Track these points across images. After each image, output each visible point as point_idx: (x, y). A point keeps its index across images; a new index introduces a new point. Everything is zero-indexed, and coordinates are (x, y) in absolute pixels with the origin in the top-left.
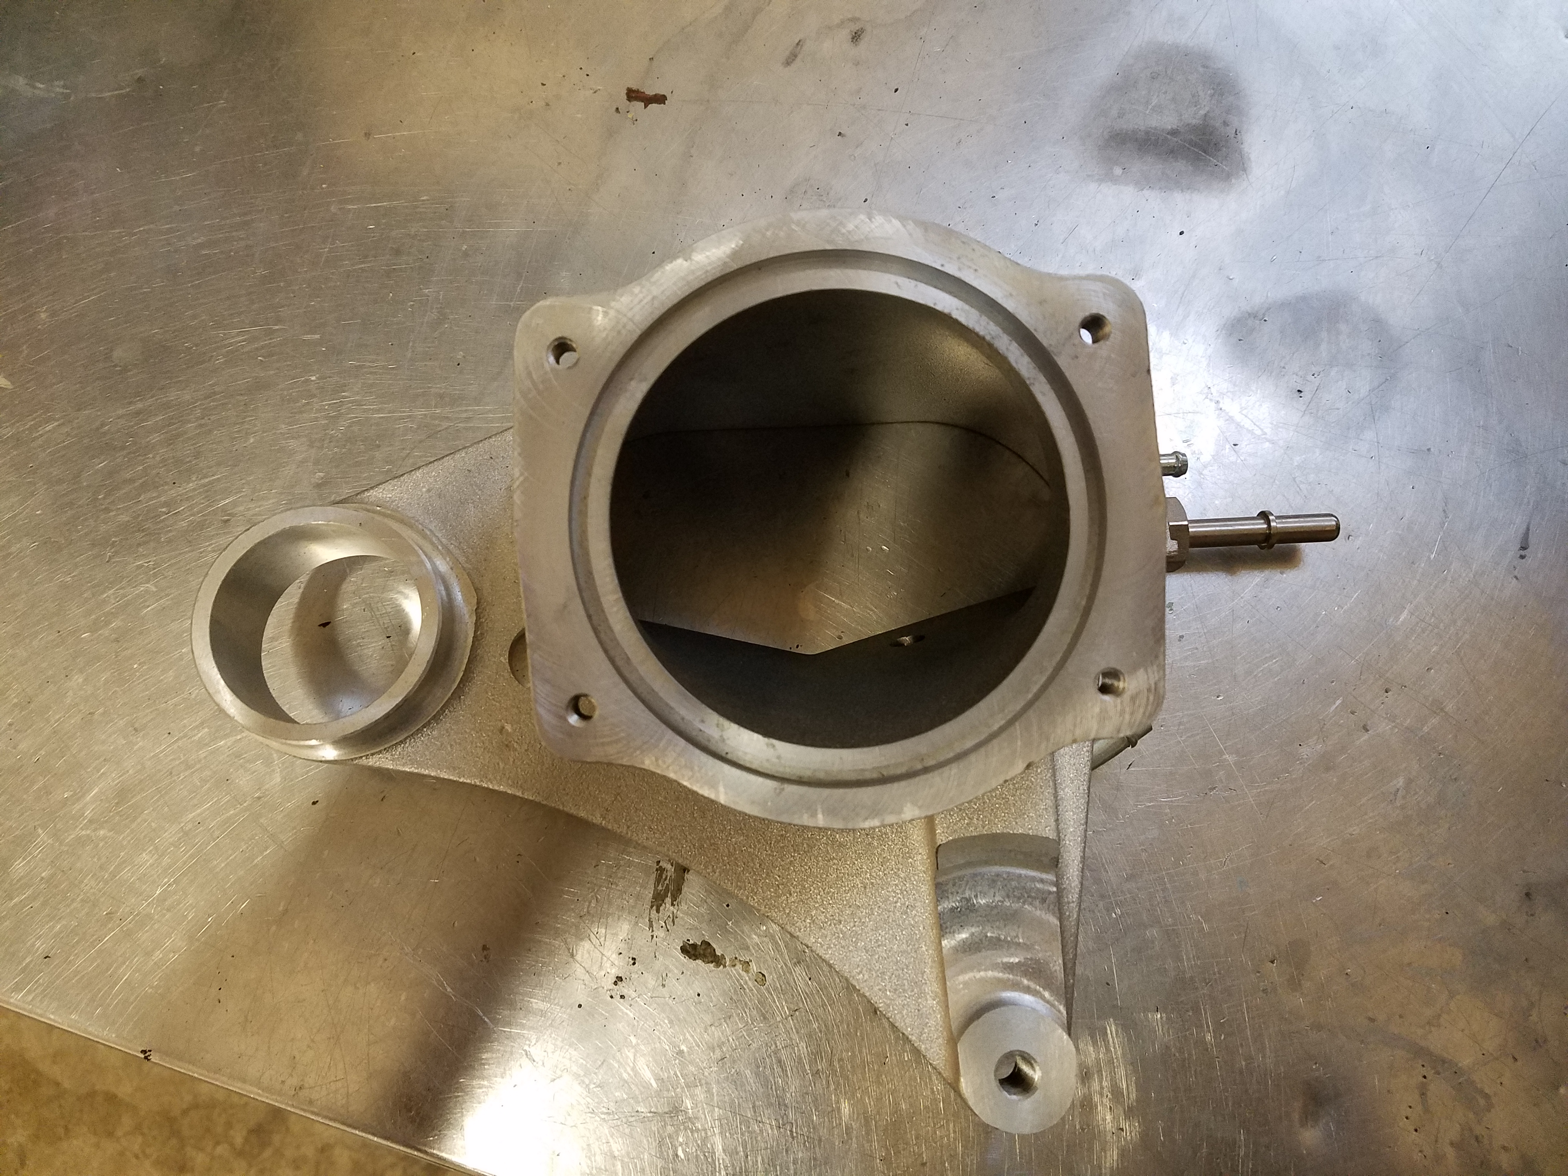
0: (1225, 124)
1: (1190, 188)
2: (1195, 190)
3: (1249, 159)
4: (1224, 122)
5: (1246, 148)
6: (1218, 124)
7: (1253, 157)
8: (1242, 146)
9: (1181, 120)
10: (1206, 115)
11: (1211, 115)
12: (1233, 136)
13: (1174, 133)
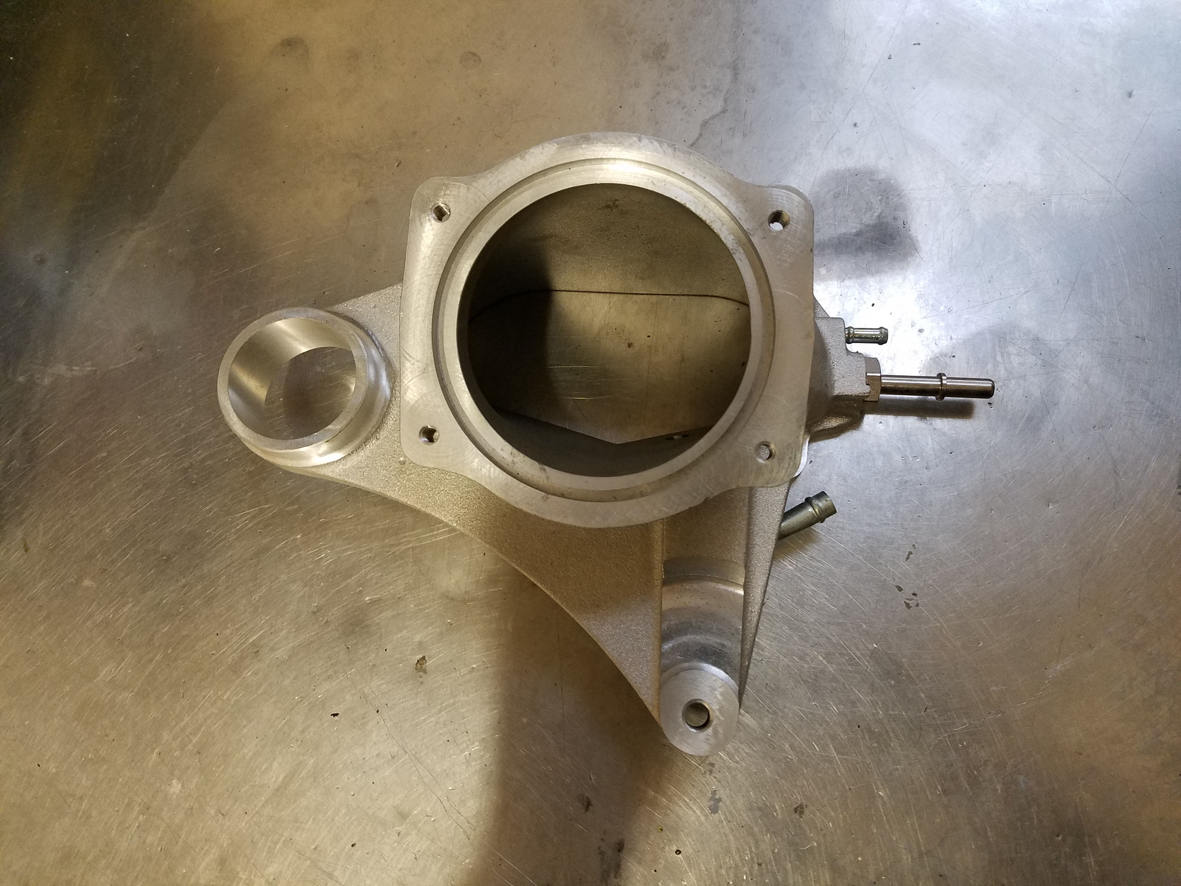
0: (895, 219)
1: (878, 272)
2: (882, 272)
3: (918, 241)
4: (894, 218)
5: (913, 233)
6: (889, 220)
7: (920, 238)
8: (910, 233)
9: (862, 224)
10: (879, 216)
11: (883, 214)
12: (902, 227)
13: (858, 234)
